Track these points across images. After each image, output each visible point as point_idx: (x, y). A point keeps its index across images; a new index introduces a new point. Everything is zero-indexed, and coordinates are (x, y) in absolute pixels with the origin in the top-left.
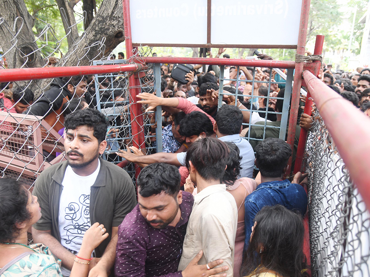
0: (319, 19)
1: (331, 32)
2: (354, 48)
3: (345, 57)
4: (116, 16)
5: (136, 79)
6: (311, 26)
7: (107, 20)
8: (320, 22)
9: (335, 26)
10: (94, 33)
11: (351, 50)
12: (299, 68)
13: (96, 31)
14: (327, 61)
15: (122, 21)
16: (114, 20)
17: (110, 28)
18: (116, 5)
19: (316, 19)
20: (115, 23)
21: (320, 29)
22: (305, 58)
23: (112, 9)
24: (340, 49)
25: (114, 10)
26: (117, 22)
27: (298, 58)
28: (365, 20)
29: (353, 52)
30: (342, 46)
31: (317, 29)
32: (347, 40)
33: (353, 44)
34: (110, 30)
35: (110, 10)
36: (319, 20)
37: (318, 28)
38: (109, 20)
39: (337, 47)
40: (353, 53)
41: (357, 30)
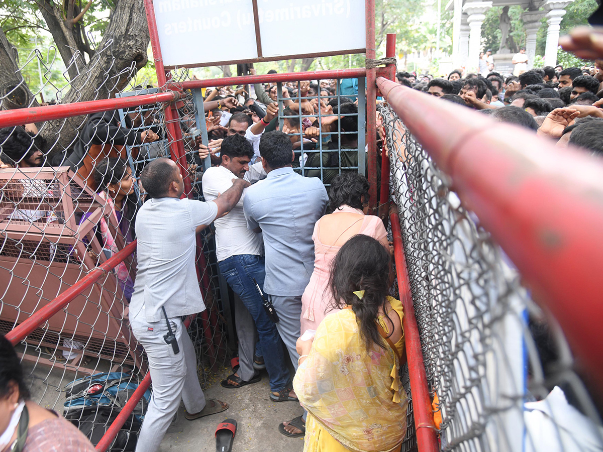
0: (392, 9)
1: (411, 26)
2: (445, 46)
3: (435, 59)
4: (131, 34)
5: (173, 111)
6: (383, 20)
7: (121, 40)
8: (395, 14)
9: (415, 17)
10: (105, 59)
11: (440, 48)
12: (371, 74)
13: (107, 56)
14: (411, 66)
15: (140, 40)
16: (130, 40)
17: (127, 50)
18: (130, 20)
19: (388, 10)
20: (131, 43)
21: (396, 23)
22: (377, 63)
23: (126, 26)
24: (426, 49)
25: (128, 27)
26: (134, 41)
27: (369, 63)
28: (454, 6)
29: (445, 50)
30: (428, 45)
31: (392, 24)
32: (434, 35)
33: (443, 39)
34: (127, 53)
35: (123, 28)
36: (392, 11)
37: (393, 22)
38: (124, 41)
39: (422, 46)
40: (445, 53)
41: (446, 20)
